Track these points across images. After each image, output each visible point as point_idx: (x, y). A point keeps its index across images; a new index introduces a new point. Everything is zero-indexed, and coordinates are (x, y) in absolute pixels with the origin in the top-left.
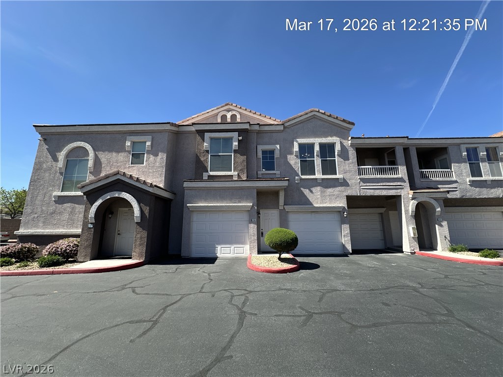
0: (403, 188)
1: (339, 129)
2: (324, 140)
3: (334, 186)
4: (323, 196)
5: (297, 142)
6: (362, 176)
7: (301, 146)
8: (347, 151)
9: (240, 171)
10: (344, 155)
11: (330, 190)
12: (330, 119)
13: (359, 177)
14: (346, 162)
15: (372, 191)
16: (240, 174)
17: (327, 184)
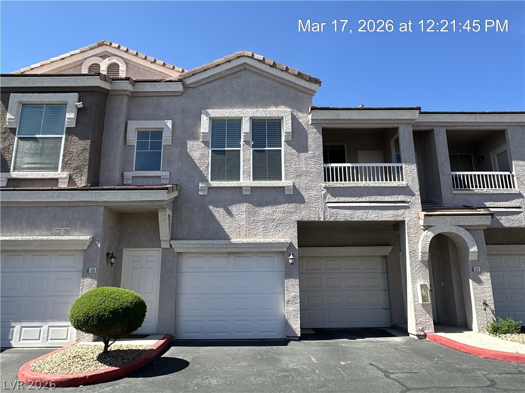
0: (408, 207)
1: (293, 91)
2: (261, 112)
3: (275, 203)
4: (252, 223)
5: (207, 114)
6: (331, 184)
7: (216, 123)
8: (305, 134)
9: (74, 170)
10: (299, 141)
11: (267, 210)
12: (273, 71)
13: (323, 185)
14: (303, 154)
15: (348, 212)
16: (74, 177)
17: (259, 198)
